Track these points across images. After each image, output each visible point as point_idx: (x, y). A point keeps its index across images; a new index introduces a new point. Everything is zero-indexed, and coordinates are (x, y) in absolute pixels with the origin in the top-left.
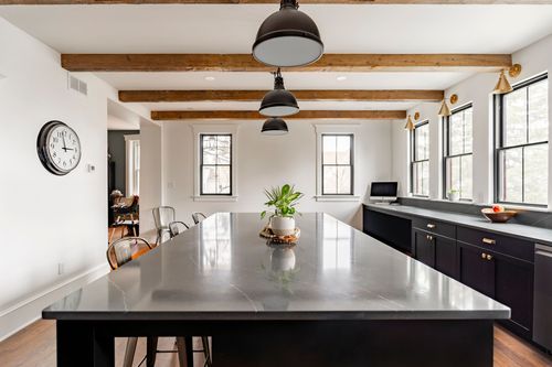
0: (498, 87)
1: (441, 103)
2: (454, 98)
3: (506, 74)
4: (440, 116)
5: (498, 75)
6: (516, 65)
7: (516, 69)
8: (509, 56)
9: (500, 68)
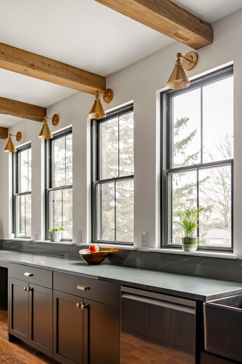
0: (93, 111)
1: (43, 123)
2: (56, 120)
3: (101, 97)
4: (42, 138)
5: (94, 97)
6: (110, 91)
7: (109, 94)
8: (104, 78)
9: (95, 89)
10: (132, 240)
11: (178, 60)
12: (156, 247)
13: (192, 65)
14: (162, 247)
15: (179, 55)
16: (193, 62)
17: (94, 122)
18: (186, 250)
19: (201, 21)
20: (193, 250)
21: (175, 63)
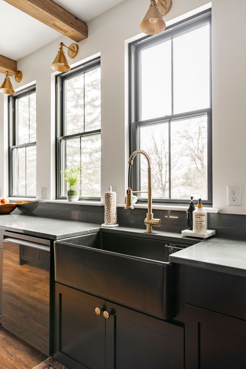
6: (19, 72)
7: (19, 74)
8: (15, 62)
9: (6, 70)
10: (35, 195)
11: (61, 48)
12: (52, 199)
13: (74, 53)
14: (56, 198)
15: (62, 44)
16: (75, 51)
17: (11, 98)
18: (70, 201)
19: (76, 18)
20: (75, 200)
21: (59, 50)
